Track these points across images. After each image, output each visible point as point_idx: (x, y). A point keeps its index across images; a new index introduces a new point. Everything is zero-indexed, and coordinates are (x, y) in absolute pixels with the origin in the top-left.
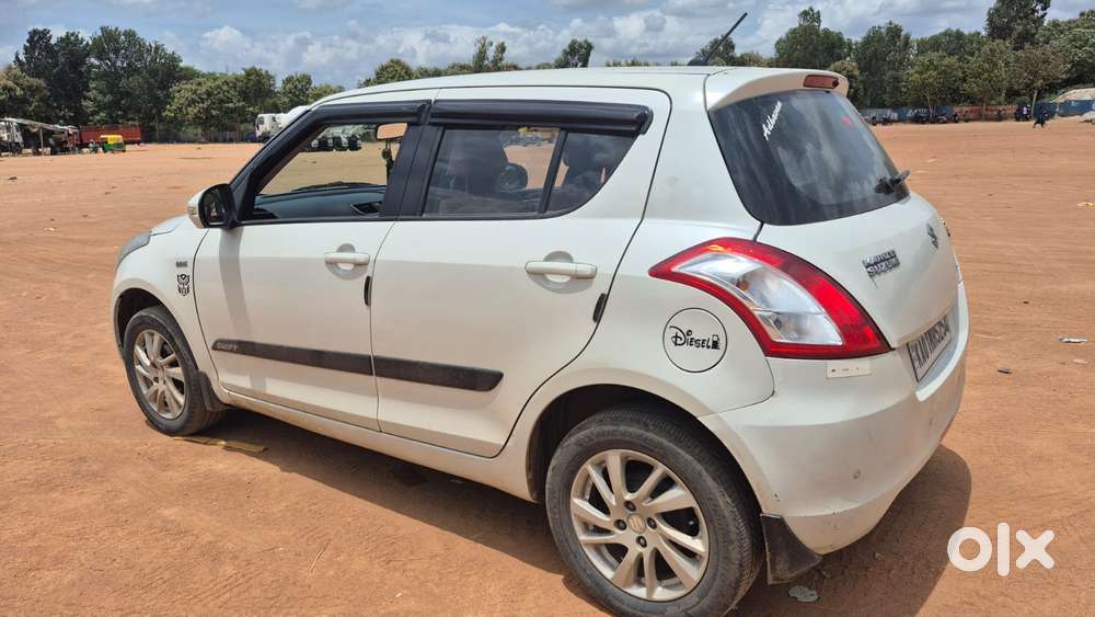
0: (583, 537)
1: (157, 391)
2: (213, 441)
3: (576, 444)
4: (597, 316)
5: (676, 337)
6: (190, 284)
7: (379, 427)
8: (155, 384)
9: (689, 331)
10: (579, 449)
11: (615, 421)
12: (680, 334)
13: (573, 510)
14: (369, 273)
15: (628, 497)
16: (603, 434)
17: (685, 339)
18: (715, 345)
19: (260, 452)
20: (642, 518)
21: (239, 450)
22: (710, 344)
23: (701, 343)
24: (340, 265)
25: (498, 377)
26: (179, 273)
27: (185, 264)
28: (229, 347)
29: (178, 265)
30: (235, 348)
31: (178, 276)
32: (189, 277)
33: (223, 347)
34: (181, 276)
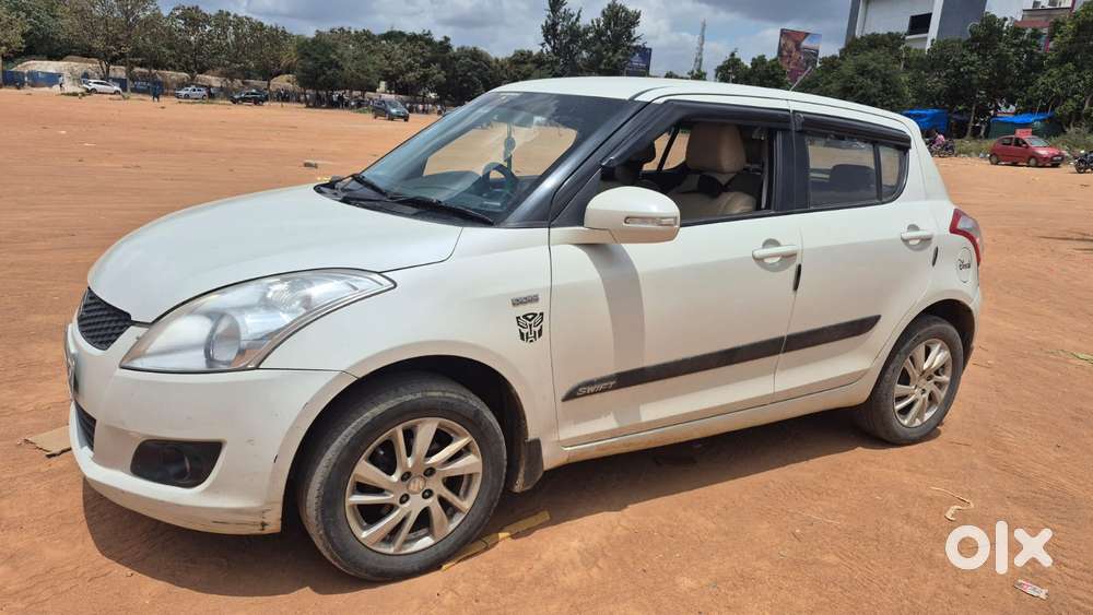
0: (897, 408)
1: (405, 517)
4: (935, 262)
6: (546, 323)
8: (400, 506)
9: (963, 261)
12: (961, 263)
13: (896, 392)
14: (800, 260)
15: (925, 367)
17: (962, 265)
22: (969, 266)
24: (766, 260)
25: (877, 318)
26: (521, 315)
27: (534, 299)
28: (601, 387)
29: (517, 302)
30: (612, 383)
31: (518, 318)
32: (542, 314)
33: (592, 389)
34: (525, 316)
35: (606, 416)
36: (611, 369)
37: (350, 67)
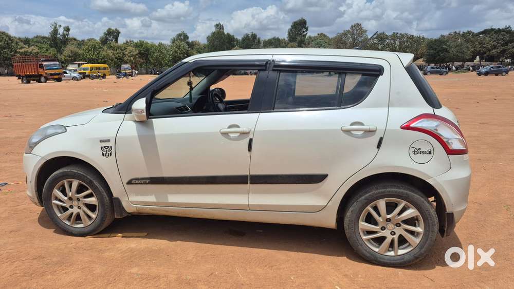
0: (364, 238)
1: (72, 214)
2: (112, 235)
3: (364, 199)
4: (379, 146)
5: (414, 151)
6: (113, 151)
7: (249, 208)
8: (70, 209)
9: (420, 149)
10: (367, 201)
11: (384, 187)
12: (416, 150)
13: (360, 227)
14: (251, 136)
15: (388, 216)
16: (379, 193)
17: (418, 151)
18: (430, 153)
19: (146, 235)
20: (393, 224)
21: (132, 237)
22: (428, 153)
23: (425, 153)
24: (230, 134)
25: (326, 176)
26: (103, 146)
27: (109, 141)
28: (143, 181)
29: (101, 141)
30: (148, 181)
31: (102, 147)
32: (111, 147)
33: (137, 182)
34: (104, 147)
35: (151, 195)
36: (147, 175)
37: (453, 51)
